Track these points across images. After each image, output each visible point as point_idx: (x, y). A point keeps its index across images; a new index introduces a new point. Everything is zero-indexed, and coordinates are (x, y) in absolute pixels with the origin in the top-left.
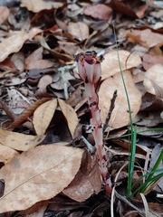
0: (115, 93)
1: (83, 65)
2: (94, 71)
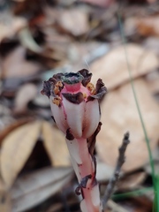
0: (126, 138)
1: (60, 106)
2: (84, 117)
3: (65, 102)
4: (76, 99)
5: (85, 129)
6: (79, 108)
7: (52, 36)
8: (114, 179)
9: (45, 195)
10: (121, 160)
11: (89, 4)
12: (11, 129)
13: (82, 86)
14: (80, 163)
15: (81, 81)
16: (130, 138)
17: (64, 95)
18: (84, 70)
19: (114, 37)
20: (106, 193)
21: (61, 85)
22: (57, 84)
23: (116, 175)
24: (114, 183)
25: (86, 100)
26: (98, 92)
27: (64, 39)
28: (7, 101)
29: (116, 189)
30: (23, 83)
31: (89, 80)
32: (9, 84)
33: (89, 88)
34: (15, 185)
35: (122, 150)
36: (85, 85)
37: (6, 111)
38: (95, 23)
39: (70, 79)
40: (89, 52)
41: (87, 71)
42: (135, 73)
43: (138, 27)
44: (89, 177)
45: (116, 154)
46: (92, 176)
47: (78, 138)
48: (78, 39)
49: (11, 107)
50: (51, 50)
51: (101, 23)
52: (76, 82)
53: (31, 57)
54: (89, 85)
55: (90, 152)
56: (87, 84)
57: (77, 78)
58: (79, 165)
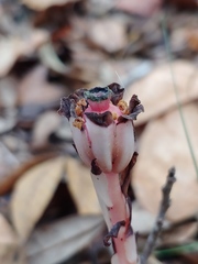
0: (172, 174)
1: (82, 129)
2: (114, 144)
3: (89, 124)
4: (102, 120)
5: (115, 160)
6: (107, 132)
7: (80, 53)
8: (157, 228)
9: (69, 251)
10: (166, 204)
11: (126, 13)
12: (28, 168)
13: (111, 104)
14: (111, 205)
15: (109, 97)
16: (177, 175)
17: (88, 115)
18: (114, 84)
19: (159, 53)
20: (146, 247)
21: (85, 104)
22: (80, 102)
23: (159, 224)
24: (156, 234)
25: (116, 121)
26: (132, 112)
27: (94, 57)
28: (23, 134)
29: (159, 242)
30: (43, 110)
31: (121, 97)
32: (27, 112)
33: (121, 107)
34: (31, 238)
35: (166, 191)
36: (115, 103)
37: (23, 145)
38: (135, 37)
39: (95, 95)
40: (127, 72)
41: (118, 85)
42: (183, 97)
43: (190, 40)
44: (122, 224)
45: (159, 196)
46: (126, 223)
47: (106, 172)
48: (113, 56)
49: (29, 141)
50: (79, 70)
51: (142, 36)
52: (103, 98)
53: (54, 78)
54: (121, 103)
55: (123, 191)
56: (118, 101)
57: (104, 94)
58: (109, 209)
